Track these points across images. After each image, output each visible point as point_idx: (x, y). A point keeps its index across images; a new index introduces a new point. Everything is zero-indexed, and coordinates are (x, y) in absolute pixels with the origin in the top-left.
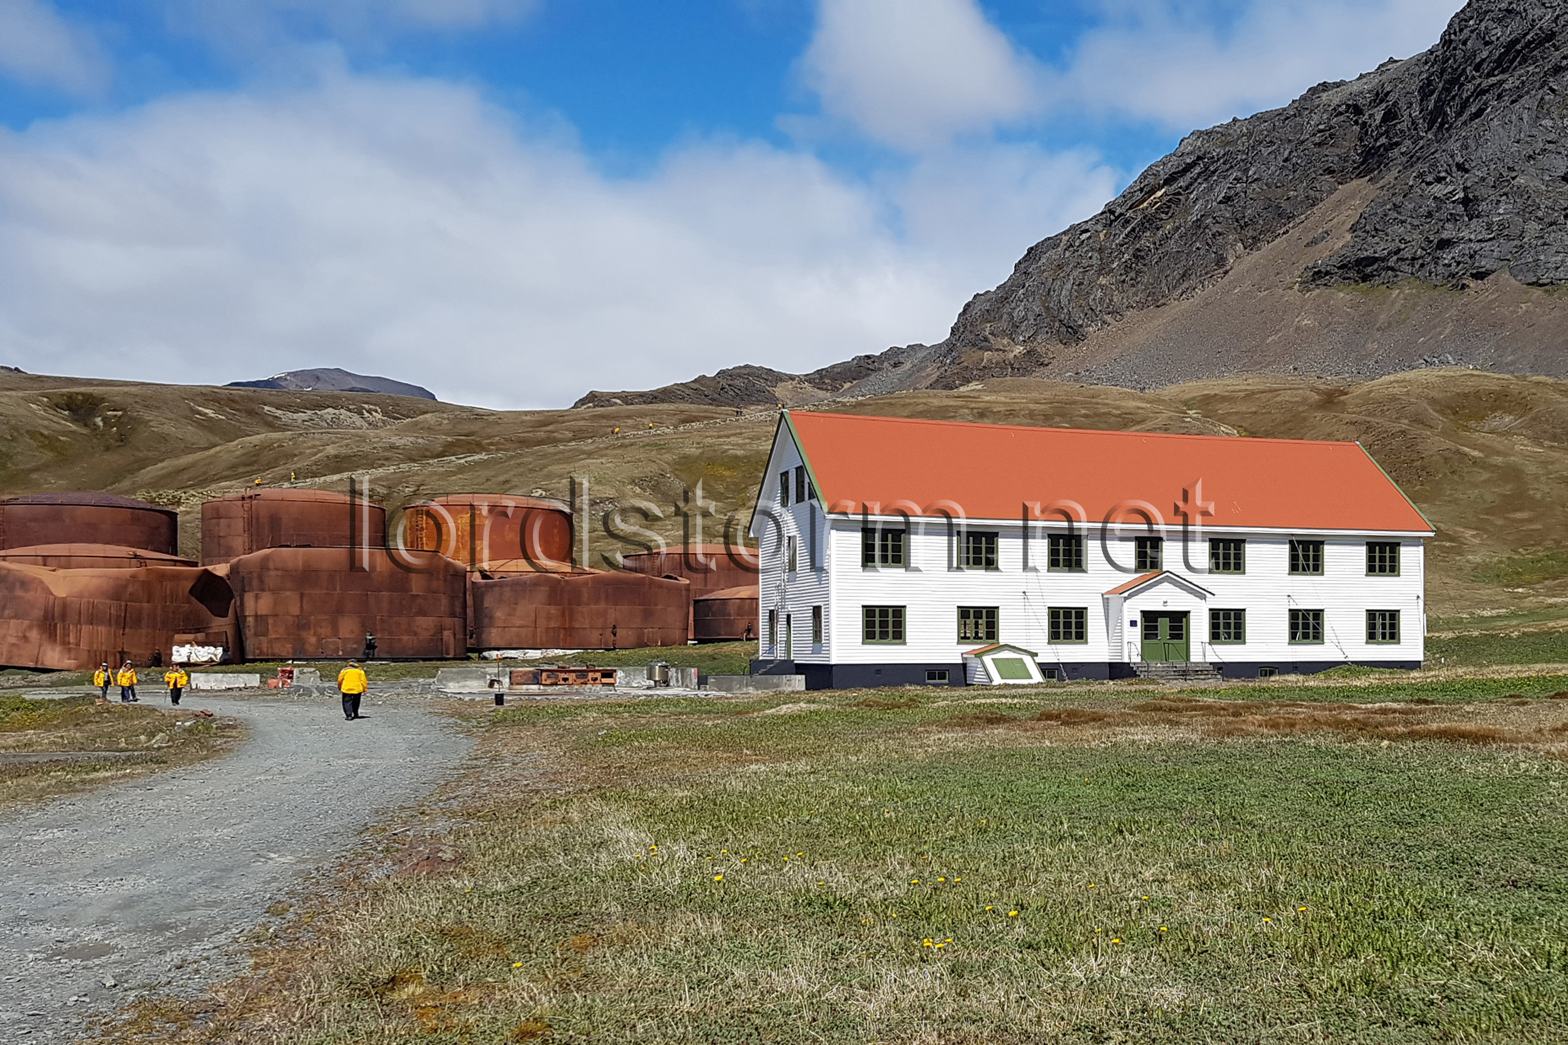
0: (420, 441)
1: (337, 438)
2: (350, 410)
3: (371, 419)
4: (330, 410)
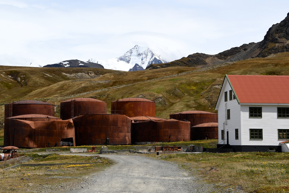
0: (106, 81)
1: (84, 81)
2: (85, 73)
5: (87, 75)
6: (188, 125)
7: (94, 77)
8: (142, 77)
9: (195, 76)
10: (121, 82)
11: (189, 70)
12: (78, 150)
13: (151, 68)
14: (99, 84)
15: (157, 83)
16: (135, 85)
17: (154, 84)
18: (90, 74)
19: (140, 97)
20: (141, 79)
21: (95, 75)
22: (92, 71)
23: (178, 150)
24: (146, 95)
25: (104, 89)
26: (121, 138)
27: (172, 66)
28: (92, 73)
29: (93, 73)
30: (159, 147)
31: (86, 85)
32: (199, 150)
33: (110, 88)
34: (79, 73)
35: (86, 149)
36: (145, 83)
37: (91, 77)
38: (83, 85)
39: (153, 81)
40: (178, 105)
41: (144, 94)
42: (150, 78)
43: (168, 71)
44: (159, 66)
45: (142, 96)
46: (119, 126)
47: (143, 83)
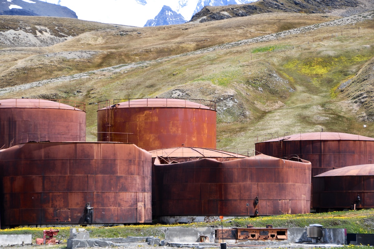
0: (84, 54)
1: (22, 54)
2: (26, 31)
3: (42, 37)
4: (12, 31)
5: (31, 36)
6: (305, 170)
7: (49, 41)
8: (181, 43)
9: (325, 38)
10: (123, 57)
11: (309, 21)
12: (6, 240)
13: (205, 17)
14: (64, 60)
15: (222, 59)
16: (161, 63)
17: (212, 61)
18: (38, 34)
19: (176, 95)
20: (178, 47)
21: (52, 36)
22: (45, 26)
23: (279, 237)
24: (192, 91)
25: (77, 76)
26: (125, 207)
27: (261, 11)
28: (46, 31)
29: (48, 30)
30: (227, 231)
31: (29, 64)
32: (335, 240)
33: (95, 71)
34: (9, 32)
35: (30, 236)
36: (188, 57)
37: (41, 41)
38: (21, 64)
39: (209, 53)
40: (278, 118)
41: (185, 89)
42: (201, 46)
43: (250, 24)
44: (226, 13)
45: (181, 93)
46: (119, 175)
47: (184, 58)
